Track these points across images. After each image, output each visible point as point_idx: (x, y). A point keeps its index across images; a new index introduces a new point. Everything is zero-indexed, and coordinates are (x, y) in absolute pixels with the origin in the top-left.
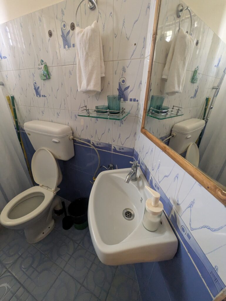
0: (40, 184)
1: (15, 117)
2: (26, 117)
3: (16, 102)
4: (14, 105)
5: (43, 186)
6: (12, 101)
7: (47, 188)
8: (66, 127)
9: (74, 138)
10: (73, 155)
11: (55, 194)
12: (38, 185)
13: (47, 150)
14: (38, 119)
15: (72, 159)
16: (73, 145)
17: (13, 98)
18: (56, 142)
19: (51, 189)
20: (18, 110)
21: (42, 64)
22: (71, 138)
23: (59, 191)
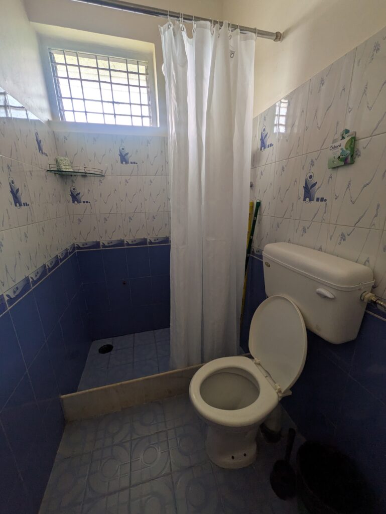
0: (255, 359)
1: (252, 232)
2: (267, 234)
3: (260, 211)
4: (256, 215)
5: (259, 364)
6: (256, 209)
7: (265, 374)
8: (359, 268)
9: (377, 301)
10: (353, 336)
11: (280, 399)
12: (251, 357)
13: (294, 305)
14: (289, 241)
15: (347, 346)
16: (363, 313)
17: (259, 204)
18: (325, 297)
19: (275, 383)
20: (259, 223)
21: (343, 138)
22: (367, 296)
23: (290, 396)
